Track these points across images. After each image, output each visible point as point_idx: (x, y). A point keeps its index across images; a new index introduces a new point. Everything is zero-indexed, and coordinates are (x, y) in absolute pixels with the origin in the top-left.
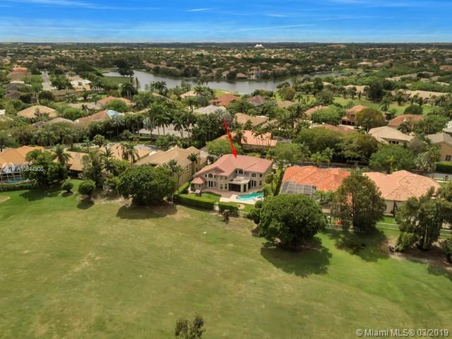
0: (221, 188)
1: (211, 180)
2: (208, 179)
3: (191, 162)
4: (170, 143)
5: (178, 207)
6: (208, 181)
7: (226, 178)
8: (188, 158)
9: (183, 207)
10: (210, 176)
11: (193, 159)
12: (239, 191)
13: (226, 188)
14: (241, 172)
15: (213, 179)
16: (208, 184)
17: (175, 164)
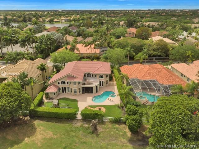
0: (75, 92)
1: (64, 86)
2: (61, 86)
3: (41, 72)
4: (18, 57)
5: (36, 122)
6: (61, 87)
7: (79, 83)
8: (38, 68)
9: (42, 122)
10: (63, 83)
11: (43, 69)
12: (92, 93)
13: (79, 92)
14: (89, 75)
15: (66, 86)
16: (61, 91)
17: (26, 77)
